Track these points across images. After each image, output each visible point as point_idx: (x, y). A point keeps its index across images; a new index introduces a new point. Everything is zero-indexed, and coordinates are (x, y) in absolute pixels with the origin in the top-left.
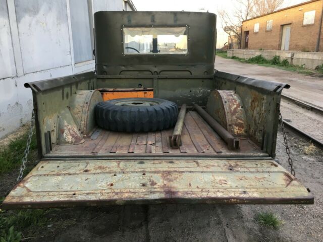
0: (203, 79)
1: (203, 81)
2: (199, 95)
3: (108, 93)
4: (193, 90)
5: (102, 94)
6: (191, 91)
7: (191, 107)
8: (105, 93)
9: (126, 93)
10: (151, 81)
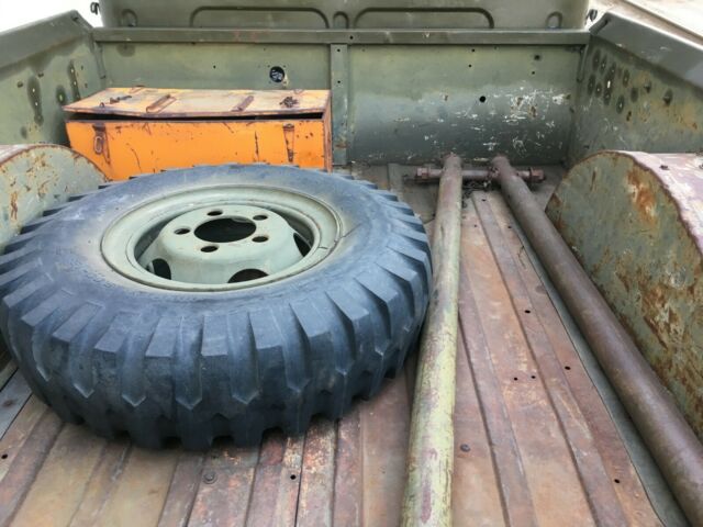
0: (538, 47)
1: (537, 58)
2: (516, 116)
3: (122, 124)
4: (495, 95)
5: (100, 130)
6: (483, 99)
7: (481, 173)
8: (110, 125)
9: (204, 125)
10: (320, 54)
